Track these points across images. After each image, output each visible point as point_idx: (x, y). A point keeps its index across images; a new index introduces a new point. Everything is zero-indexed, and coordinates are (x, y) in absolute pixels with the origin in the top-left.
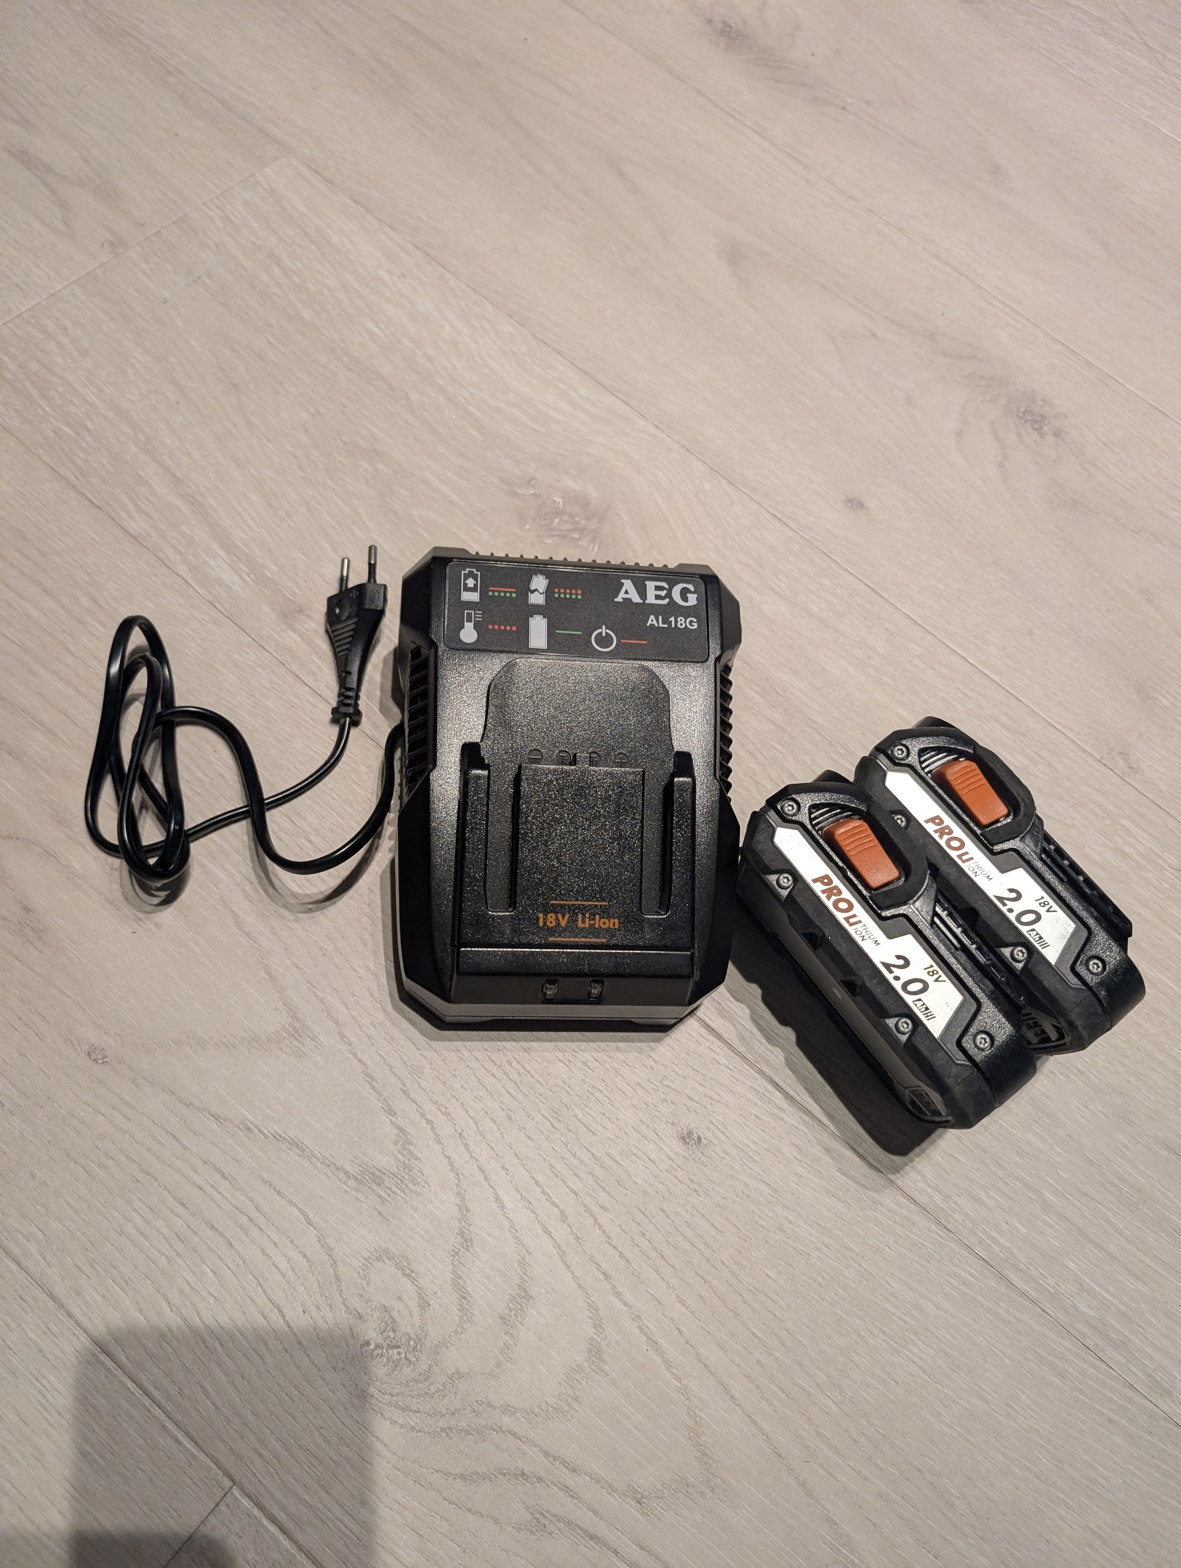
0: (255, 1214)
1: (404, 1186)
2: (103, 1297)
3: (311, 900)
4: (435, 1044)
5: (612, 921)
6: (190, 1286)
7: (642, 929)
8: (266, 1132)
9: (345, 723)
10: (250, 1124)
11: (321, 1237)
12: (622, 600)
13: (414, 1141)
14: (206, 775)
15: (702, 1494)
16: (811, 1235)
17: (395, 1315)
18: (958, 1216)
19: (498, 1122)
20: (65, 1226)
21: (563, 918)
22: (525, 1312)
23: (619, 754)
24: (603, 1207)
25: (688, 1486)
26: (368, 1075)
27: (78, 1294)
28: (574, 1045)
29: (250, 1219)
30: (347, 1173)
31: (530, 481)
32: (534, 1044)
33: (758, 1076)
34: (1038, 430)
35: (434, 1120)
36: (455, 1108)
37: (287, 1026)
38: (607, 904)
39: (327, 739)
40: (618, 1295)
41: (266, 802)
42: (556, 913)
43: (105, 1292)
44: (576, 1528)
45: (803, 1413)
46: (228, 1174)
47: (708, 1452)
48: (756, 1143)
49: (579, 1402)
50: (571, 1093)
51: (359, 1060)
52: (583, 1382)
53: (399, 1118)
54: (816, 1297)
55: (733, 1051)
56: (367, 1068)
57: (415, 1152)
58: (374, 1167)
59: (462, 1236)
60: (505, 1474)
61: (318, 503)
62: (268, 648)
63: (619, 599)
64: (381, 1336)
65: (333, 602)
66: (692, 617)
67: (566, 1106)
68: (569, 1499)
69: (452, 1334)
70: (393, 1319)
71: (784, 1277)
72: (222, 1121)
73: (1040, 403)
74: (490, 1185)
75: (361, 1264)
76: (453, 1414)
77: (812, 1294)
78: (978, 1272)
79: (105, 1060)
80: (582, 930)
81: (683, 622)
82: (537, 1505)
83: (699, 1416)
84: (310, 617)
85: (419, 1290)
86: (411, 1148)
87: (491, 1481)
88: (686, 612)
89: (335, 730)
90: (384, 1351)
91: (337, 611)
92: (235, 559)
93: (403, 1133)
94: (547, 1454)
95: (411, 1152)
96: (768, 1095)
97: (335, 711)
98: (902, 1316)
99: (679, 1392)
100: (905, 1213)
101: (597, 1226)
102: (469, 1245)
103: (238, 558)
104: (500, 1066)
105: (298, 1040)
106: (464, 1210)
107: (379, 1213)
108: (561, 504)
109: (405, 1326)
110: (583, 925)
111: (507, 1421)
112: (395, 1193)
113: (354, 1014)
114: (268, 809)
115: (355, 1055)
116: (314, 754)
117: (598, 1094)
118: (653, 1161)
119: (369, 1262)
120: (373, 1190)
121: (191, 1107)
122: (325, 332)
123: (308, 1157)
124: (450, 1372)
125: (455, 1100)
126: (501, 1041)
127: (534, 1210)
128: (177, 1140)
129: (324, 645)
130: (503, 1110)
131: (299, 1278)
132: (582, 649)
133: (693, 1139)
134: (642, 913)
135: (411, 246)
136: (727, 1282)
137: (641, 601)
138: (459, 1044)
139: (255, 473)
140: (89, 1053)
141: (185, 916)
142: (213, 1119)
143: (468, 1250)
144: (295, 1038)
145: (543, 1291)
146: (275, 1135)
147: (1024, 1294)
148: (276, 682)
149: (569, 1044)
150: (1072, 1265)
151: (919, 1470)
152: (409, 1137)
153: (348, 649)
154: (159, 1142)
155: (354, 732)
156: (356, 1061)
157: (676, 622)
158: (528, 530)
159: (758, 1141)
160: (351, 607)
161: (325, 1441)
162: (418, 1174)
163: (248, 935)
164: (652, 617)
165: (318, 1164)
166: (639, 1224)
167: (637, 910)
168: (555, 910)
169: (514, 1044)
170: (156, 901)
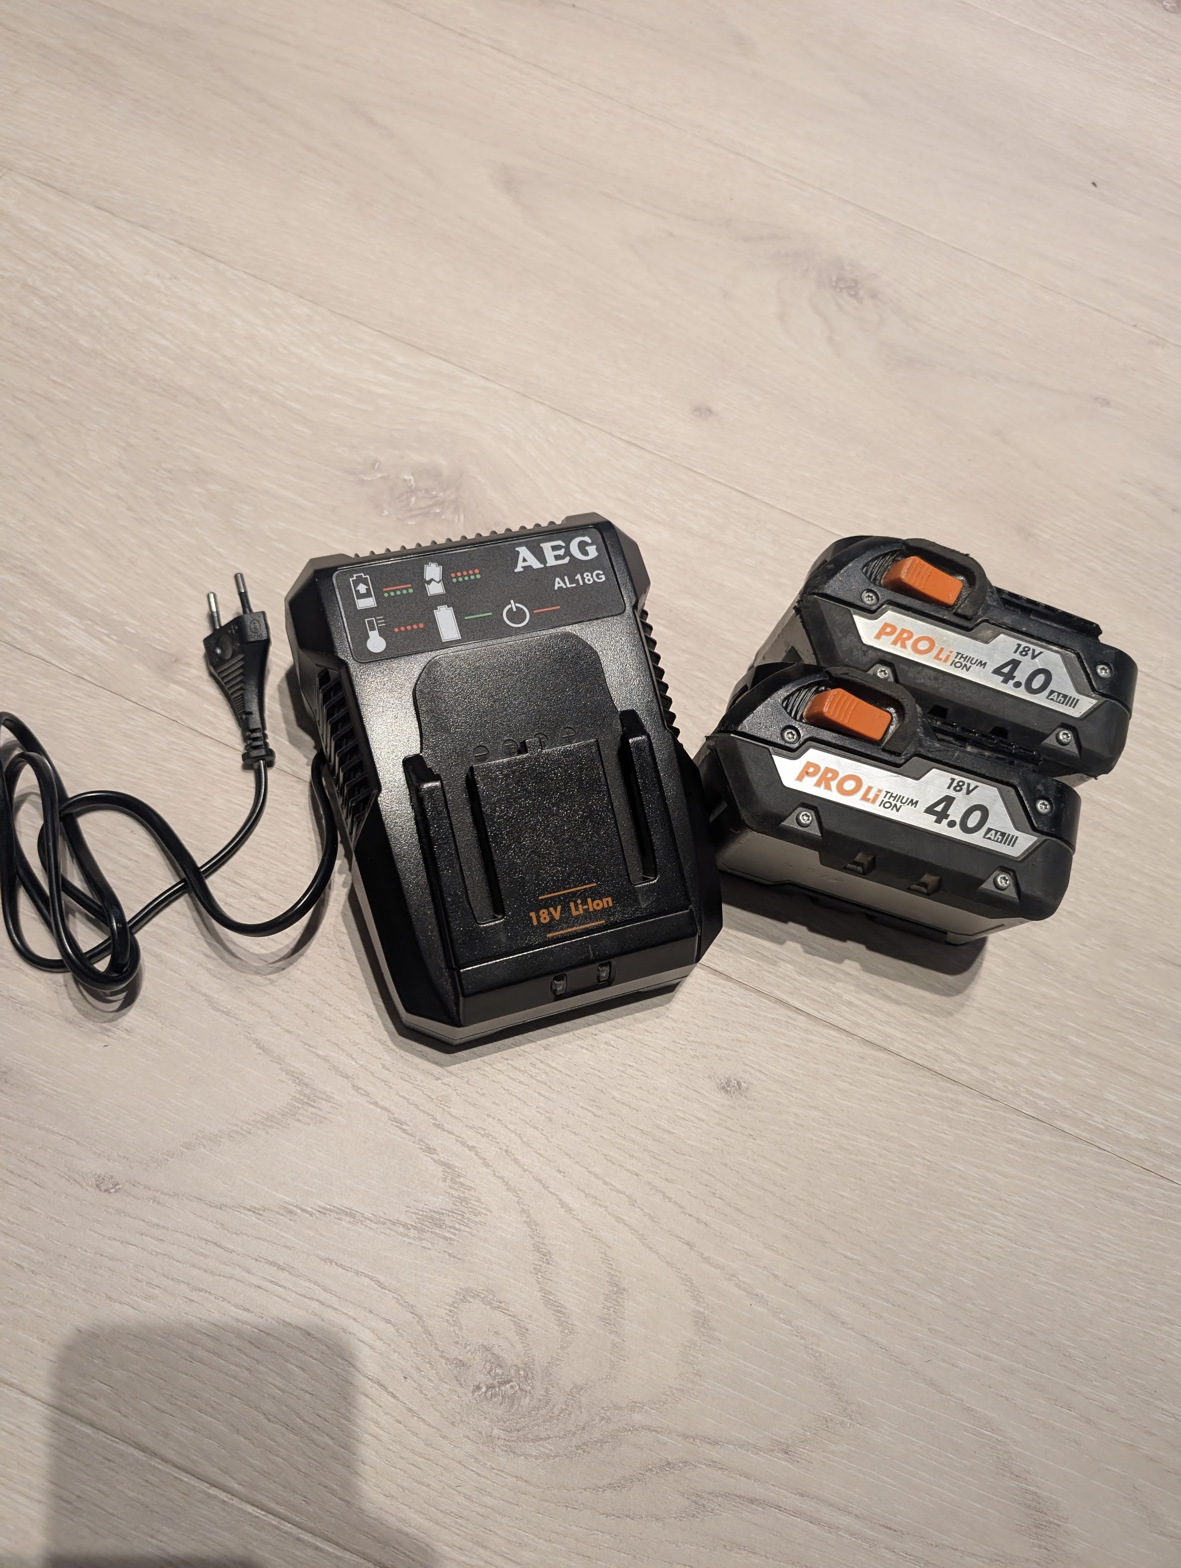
0: (324, 1296)
1: (466, 1221)
2: (194, 1430)
3: (277, 958)
4: (453, 1068)
5: (605, 900)
6: (280, 1389)
7: (636, 901)
8: (310, 1209)
9: (259, 766)
10: (291, 1207)
11: (400, 1298)
12: (522, 570)
13: (463, 1172)
14: (130, 859)
15: (842, 1423)
16: (870, 1144)
17: (496, 1350)
18: (998, 1084)
19: (540, 1127)
20: (130, 1371)
21: (556, 911)
22: (622, 1306)
23: (565, 728)
24: (667, 1180)
25: (827, 1421)
26: (395, 1120)
27: (167, 1436)
28: (591, 1029)
29: (322, 1303)
30: (405, 1226)
31: (373, 465)
32: (552, 1039)
33: (777, 1006)
34: (855, 296)
35: (476, 1145)
36: (493, 1127)
37: (298, 1096)
38: (595, 884)
39: (246, 788)
40: (707, 1260)
41: (202, 870)
42: (547, 908)
43: (194, 1425)
44: (735, 1497)
45: (911, 1316)
46: (284, 1264)
47: (836, 1382)
48: (793, 1071)
49: (701, 1376)
50: (602, 1076)
51: (382, 1108)
52: (699, 1355)
53: (441, 1154)
54: (892, 1202)
55: (746, 989)
56: (393, 1114)
57: (467, 1183)
58: (431, 1210)
59: (540, 1252)
60: (651, 1470)
61: (160, 542)
62: (155, 709)
63: (519, 569)
64: (489, 1376)
65: (210, 643)
66: (597, 569)
67: (602, 1091)
68: (720, 1472)
69: (559, 1350)
70: (496, 1356)
71: (857, 1192)
72: (261, 1212)
73: (849, 268)
74: (551, 1193)
75: (448, 1312)
76: (584, 1429)
77: (888, 1201)
78: (1031, 1131)
79: (118, 1187)
80: (577, 918)
81: (589, 577)
82: (691, 1488)
83: (817, 1352)
84: (188, 665)
85: (513, 1319)
86: (462, 1180)
87: (639, 1481)
88: (590, 566)
89: (250, 777)
90: (497, 1389)
91: (219, 651)
92: (89, 623)
93: (449, 1168)
94: (685, 1437)
95: (463, 1184)
96: (792, 1022)
97: (245, 757)
98: (975, 1194)
99: (791, 1334)
100: (950, 1095)
101: (667, 1200)
102: (548, 1258)
103: (92, 621)
104: (525, 1071)
105: (313, 1106)
106: (531, 1223)
107: (450, 1254)
108: (413, 481)
109: (510, 1358)
110: (577, 913)
111: (637, 1417)
112: (459, 1230)
113: (361, 1063)
114: (207, 877)
115: (376, 1104)
116: (237, 807)
117: (629, 1071)
118: (703, 1120)
119: (456, 1308)
120: (436, 1234)
121: (224, 1208)
122: (110, 357)
123: (361, 1221)
124: (568, 1389)
125: (491, 1119)
126: (518, 1046)
127: (601, 1203)
128: (219, 1246)
129: (212, 691)
130: (541, 1114)
131: (390, 1345)
132: (498, 630)
133: (733, 1086)
134: (631, 884)
135: (172, 242)
136: (806, 1214)
137: (542, 566)
138: (478, 1061)
139: (83, 526)
140: (97, 1186)
141: (155, 1013)
142: (250, 1213)
143: (549, 1263)
144: (310, 1105)
145: (634, 1280)
146: (321, 1210)
147: (1077, 1138)
148: (174, 743)
149: (586, 1029)
150: (1113, 1098)
151: (1032, 1334)
152: (456, 1169)
153: (241, 689)
154: (202, 1254)
155: (271, 773)
156: (379, 1110)
157: (583, 579)
158: (387, 516)
159: (795, 1070)
160: (233, 644)
161: (466, 1498)
162: (476, 1203)
163: (227, 1013)
164: (558, 579)
165: (373, 1225)
166: (707, 1185)
167: (627, 883)
168: (546, 904)
169: (532, 1045)
170: (116, 1005)
